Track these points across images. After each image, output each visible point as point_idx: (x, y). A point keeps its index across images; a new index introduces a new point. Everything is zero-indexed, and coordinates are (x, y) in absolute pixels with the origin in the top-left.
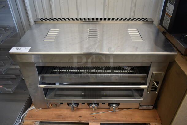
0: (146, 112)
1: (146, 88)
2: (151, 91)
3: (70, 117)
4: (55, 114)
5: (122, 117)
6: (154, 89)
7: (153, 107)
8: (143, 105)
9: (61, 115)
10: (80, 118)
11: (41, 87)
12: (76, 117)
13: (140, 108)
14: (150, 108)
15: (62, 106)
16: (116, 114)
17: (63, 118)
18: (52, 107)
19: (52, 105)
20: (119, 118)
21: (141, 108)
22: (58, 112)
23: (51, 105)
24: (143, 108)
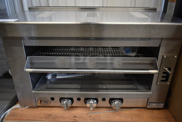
0: (156, 112)
1: (156, 73)
2: (162, 81)
3: (62, 117)
4: (44, 113)
5: (128, 118)
6: (164, 79)
7: (164, 105)
8: (152, 103)
9: (51, 115)
10: (74, 118)
11: (28, 72)
12: (69, 117)
13: (148, 107)
14: (161, 106)
15: (53, 103)
16: (119, 114)
17: (53, 119)
18: (41, 105)
19: (41, 101)
20: (123, 119)
21: (150, 107)
22: (47, 112)
23: (39, 102)
24: (152, 107)
